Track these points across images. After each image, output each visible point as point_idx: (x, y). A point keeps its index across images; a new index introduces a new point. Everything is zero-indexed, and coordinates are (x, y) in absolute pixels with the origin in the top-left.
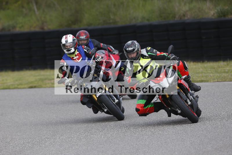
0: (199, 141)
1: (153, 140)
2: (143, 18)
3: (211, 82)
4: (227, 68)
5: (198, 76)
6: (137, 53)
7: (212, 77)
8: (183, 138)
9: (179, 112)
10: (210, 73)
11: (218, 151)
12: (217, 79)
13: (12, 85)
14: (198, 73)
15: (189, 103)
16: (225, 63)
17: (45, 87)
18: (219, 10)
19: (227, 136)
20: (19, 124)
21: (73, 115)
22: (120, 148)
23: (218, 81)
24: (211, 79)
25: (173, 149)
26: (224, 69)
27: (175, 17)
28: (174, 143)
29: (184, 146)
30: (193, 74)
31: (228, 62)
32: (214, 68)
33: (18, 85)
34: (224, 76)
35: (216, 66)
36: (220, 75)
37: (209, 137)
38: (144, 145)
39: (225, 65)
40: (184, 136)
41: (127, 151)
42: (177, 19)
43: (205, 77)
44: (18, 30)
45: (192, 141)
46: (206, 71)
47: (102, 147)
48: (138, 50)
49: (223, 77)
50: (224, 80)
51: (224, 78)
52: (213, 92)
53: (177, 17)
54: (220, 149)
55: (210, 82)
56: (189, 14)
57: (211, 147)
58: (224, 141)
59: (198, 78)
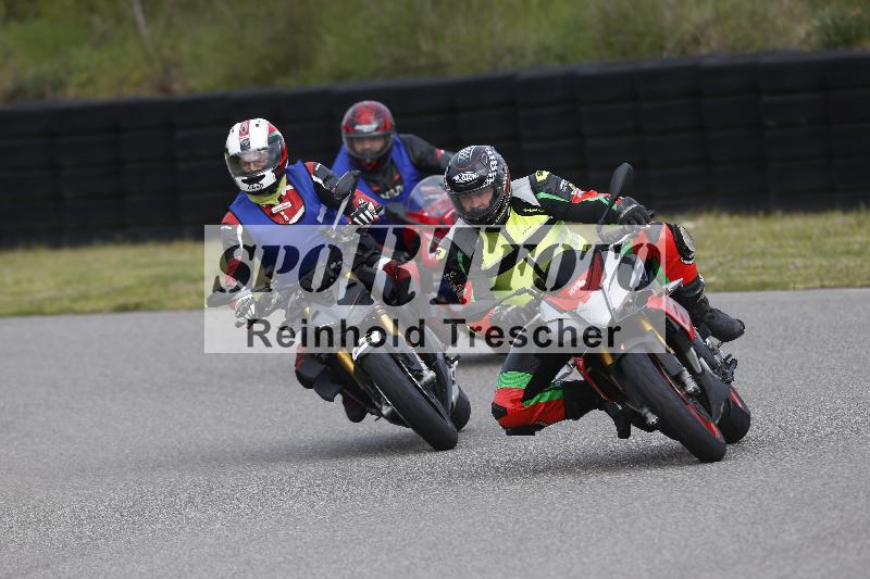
0: (753, 511)
1: (579, 506)
2: (544, 49)
3: (799, 289)
4: (859, 238)
5: (748, 268)
6: (496, 195)
7: (802, 271)
8: (692, 498)
9: (652, 419)
10: (792, 256)
11: (825, 548)
12: (822, 280)
13: (52, 300)
14: (750, 256)
15: (691, 386)
16: (851, 219)
17: (174, 309)
18: (829, 21)
19: (858, 491)
20: (76, 446)
21: (279, 413)
22: (455, 536)
23: (823, 287)
24: (799, 279)
25: (656, 541)
26: (846, 239)
27: (662, 48)
28: (657, 516)
29: (694, 529)
30: (730, 257)
31: (862, 216)
32: (810, 238)
33: (74, 300)
34: (847, 267)
35: (816, 231)
36: (833, 262)
37: (792, 495)
38: (544, 525)
39: (851, 226)
40: (696, 489)
41: (482, 545)
42: (670, 54)
43: (773, 272)
44: (73, 94)
45: (725, 508)
46: (780, 247)
47: (389, 533)
48: (498, 180)
49: (840, 271)
50: (847, 281)
51: (847, 276)
52: (803, 328)
53: (670, 44)
54: (831, 541)
55: (794, 289)
56: (714, 34)
57: (798, 531)
58: (847, 508)
59: (750, 274)
